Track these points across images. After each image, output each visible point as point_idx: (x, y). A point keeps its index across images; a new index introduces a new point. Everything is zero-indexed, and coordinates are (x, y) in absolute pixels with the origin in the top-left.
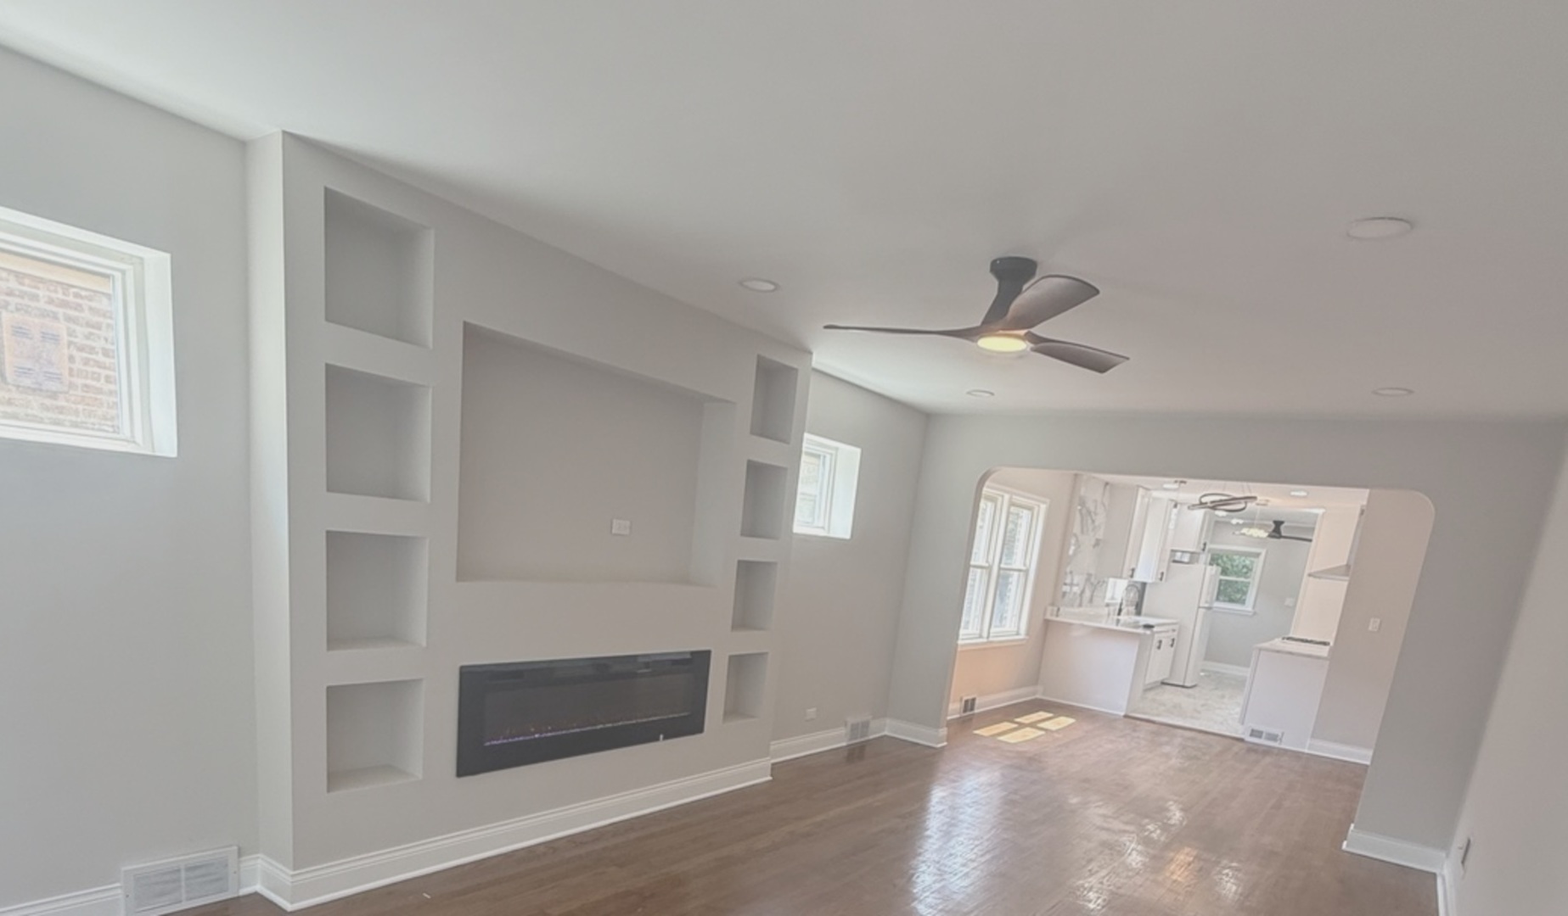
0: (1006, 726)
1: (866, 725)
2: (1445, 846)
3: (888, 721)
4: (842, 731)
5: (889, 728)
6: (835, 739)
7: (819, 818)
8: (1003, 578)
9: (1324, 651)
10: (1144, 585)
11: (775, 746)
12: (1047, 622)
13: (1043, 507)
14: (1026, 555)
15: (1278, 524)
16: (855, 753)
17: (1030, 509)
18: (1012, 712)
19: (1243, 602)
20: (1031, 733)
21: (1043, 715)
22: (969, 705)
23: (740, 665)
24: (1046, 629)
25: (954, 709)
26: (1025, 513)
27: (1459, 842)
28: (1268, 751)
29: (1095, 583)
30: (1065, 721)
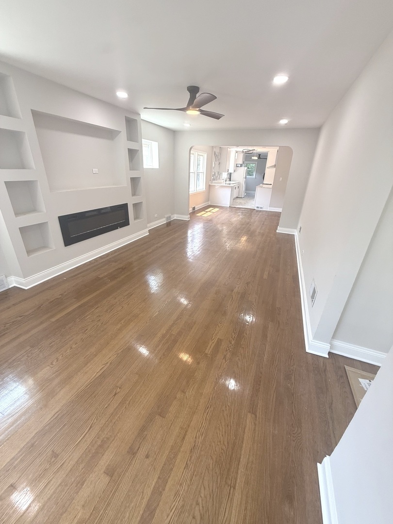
0: (203, 212)
1: (170, 217)
2: (296, 228)
3: (175, 215)
4: (164, 219)
5: (175, 217)
6: (163, 221)
7: (162, 242)
8: (198, 175)
9: (271, 186)
10: (231, 173)
11: (148, 225)
12: (210, 185)
13: (206, 155)
14: (203, 168)
15: (260, 155)
16: (169, 224)
17: (203, 156)
18: (204, 209)
19: (252, 175)
20: (209, 214)
21: (211, 209)
22: (194, 208)
23: (136, 206)
24: (209, 187)
25: (191, 210)
26: (202, 157)
27: (299, 227)
28: (260, 211)
29: (220, 174)
30: (217, 209)
